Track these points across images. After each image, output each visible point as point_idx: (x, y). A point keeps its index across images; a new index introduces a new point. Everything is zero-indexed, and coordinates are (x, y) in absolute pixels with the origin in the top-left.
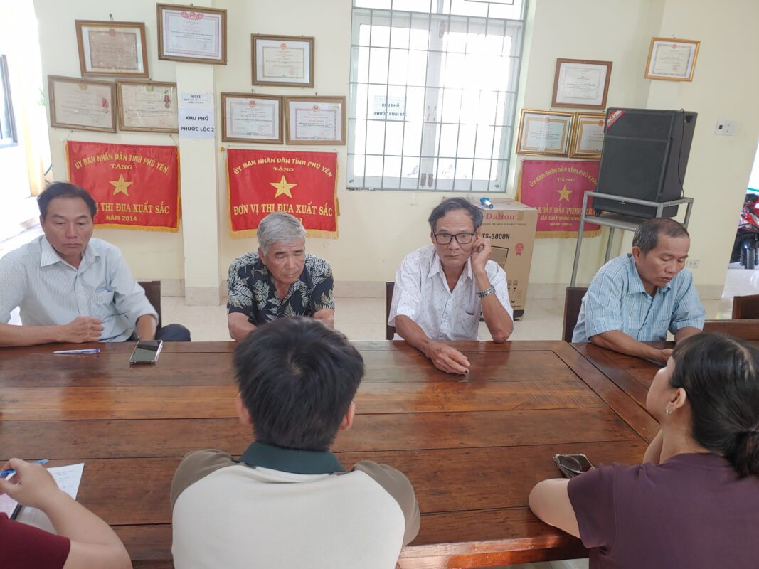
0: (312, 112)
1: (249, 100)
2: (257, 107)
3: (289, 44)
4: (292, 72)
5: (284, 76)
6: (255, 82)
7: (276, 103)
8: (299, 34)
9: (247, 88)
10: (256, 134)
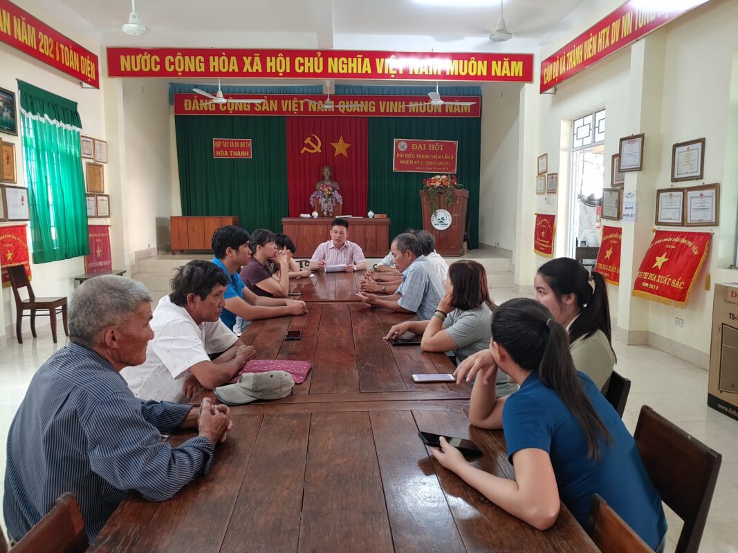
0: (699, 199)
1: (669, 193)
2: (673, 198)
3: (691, 147)
4: (691, 169)
5: (687, 173)
6: (674, 180)
7: (681, 193)
8: (697, 138)
9: (668, 184)
10: (671, 219)
